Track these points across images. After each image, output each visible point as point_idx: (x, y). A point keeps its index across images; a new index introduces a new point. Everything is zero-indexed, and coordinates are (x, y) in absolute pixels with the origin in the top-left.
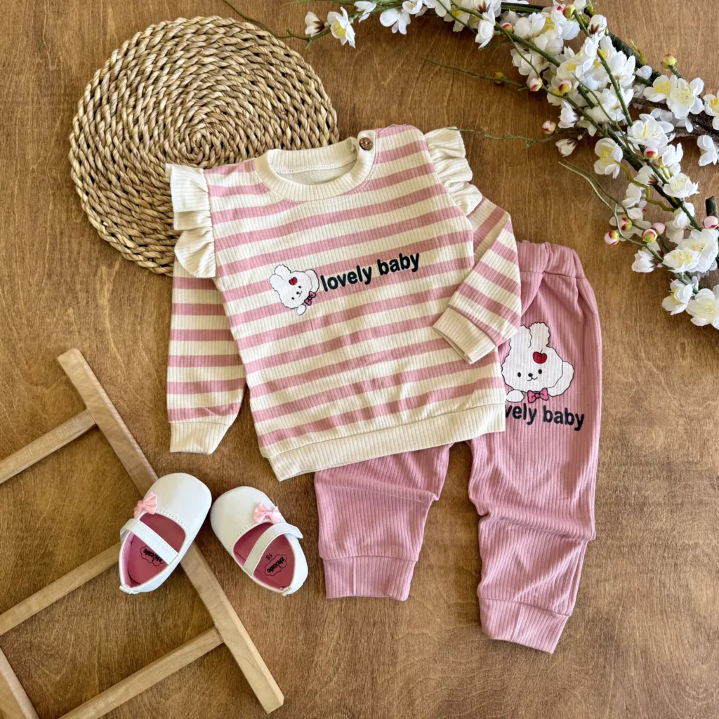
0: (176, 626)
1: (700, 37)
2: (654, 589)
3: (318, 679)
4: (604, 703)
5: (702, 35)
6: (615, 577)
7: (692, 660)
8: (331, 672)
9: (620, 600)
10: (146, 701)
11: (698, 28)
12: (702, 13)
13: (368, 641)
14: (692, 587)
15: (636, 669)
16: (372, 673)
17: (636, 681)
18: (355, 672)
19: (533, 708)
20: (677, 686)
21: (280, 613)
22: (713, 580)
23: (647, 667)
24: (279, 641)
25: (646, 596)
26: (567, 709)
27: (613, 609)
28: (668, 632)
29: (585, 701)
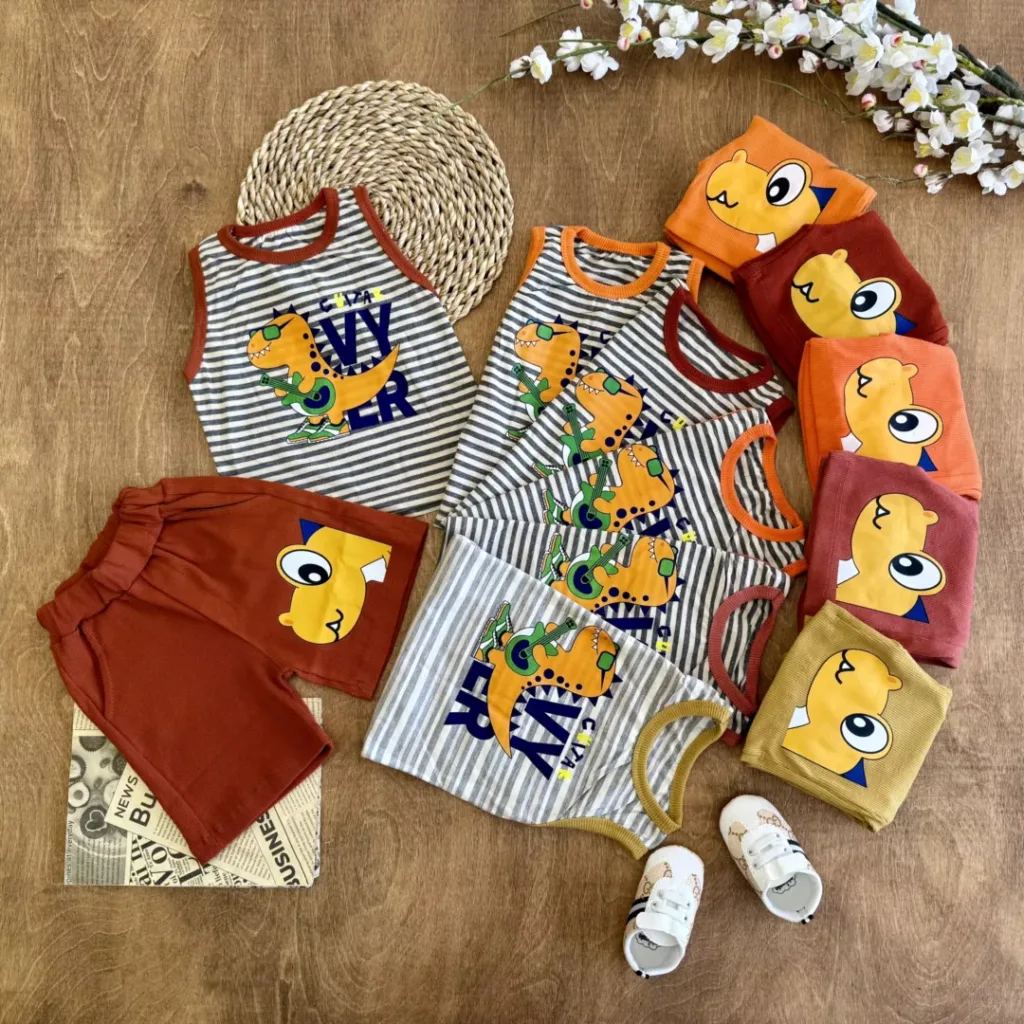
0: (378, 882)
1: (941, 268)
2: (884, 857)
3: (526, 942)
4: (828, 978)
5: (944, 264)
6: (841, 844)
7: (923, 935)
8: (539, 934)
9: (846, 867)
10: (347, 960)
11: (939, 258)
12: (943, 242)
13: (579, 904)
14: (924, 854)
15: (863, 942)
16: (582, 937)
17: (862, 955)
18: (564, 936)
19: (753, 980)
20: (907, 961)
21: (487, 873)
22: (947, 850)
23: (875, 942)
24: (484, 899)
25: (876, 864)
26: (788, 983)
27: (840, 877)
28: (898, 903)
29: (808, 975)
